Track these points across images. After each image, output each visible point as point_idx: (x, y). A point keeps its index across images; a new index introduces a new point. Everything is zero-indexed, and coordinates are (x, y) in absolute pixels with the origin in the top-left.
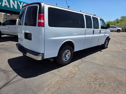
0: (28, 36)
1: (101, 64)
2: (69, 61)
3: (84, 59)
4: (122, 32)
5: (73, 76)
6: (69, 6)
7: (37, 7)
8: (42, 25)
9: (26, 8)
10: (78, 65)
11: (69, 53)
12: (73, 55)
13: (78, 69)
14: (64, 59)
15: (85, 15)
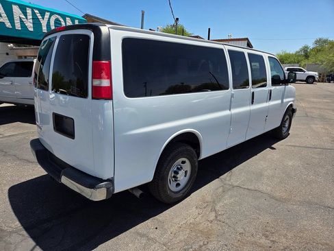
0: (63, 125)
1: (277, 194)
2: (186, 189)
3: (228, 178)
4: (319, 81)
5: (202, 243)
6: (177, 19)
7: (88, 38)
8: (104, 94)
9: (56, 38)
10: (214, 202)
11: (187, 166)
12: (197, 170)
13: (213, 214)
14: (172, 187)
15: (229, 51)
